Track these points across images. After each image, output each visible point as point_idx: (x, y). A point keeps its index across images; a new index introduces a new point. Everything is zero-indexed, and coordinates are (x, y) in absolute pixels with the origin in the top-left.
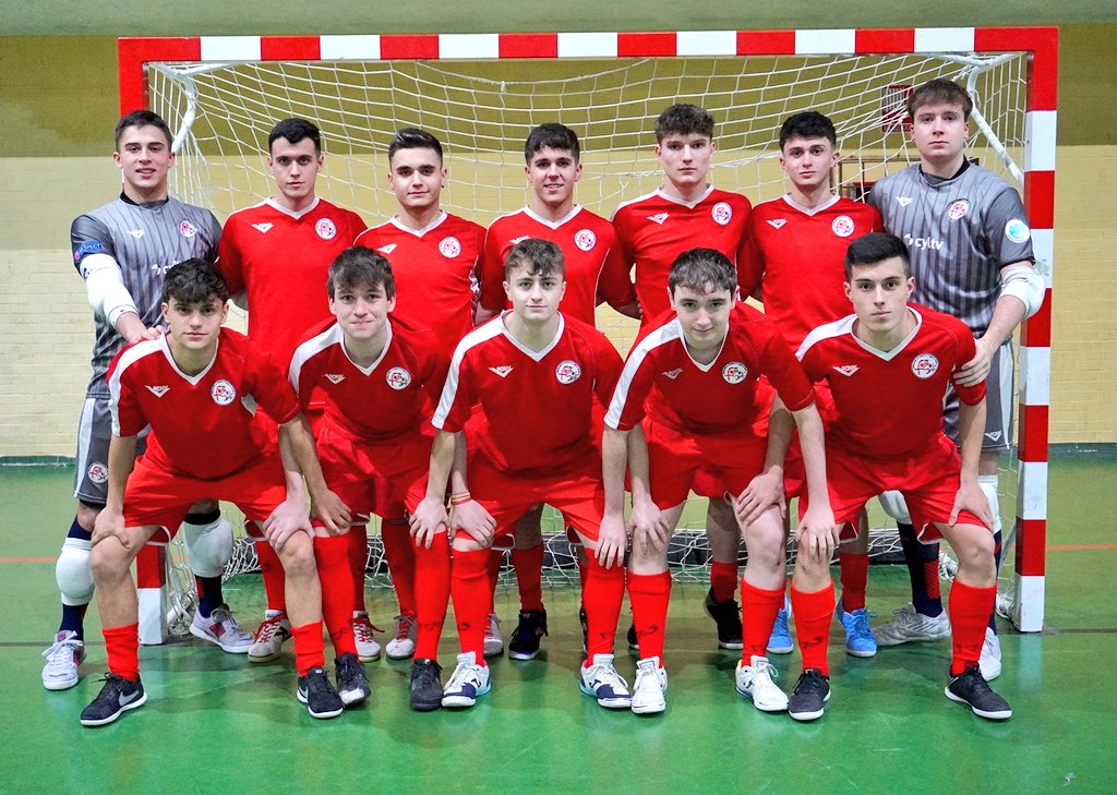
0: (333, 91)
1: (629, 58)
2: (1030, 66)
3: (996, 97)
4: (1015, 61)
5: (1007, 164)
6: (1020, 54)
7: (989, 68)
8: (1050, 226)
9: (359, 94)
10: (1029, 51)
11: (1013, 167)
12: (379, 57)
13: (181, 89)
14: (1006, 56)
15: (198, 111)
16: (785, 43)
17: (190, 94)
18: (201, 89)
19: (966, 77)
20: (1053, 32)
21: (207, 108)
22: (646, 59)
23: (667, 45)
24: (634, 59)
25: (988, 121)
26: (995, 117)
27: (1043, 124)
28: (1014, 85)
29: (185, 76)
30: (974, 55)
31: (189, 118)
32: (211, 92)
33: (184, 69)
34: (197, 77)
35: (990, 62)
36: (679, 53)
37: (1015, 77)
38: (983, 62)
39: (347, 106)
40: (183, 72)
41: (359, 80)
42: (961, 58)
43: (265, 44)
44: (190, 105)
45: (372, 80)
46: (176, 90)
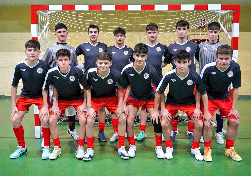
0: (78, 18)
1: (144, 11)
2: (233, 13)
3: (225, 20)
4: (230, 12)
5: (228, 35)
6: (231, 11)
7: (224, 14)
8: (237, 49)
9: (84, 19)
10: (234, 10)
11: (229, 36)
12: (88, 10)
13: (46, 17)
14: (228, 11)
15: (50, 22)
16: (179, 8)
17: (48, 18)
18: (50, 17)
19: (219, 16)
20: (239, 6)
21: (51, 21)
22: (148, 11)
23: (152, 8)
24: (145, 11)
25: (223, 26)
26: (225, 25)
27: (236, 26)
28: (229, 17)
29: (47, 14)
30: (221, 11)
31: (48, 23)
32: (52, 18)
33: (46, 12)
34: (49, 14)
35: (224, 12)
36: (155, 10)
37: (230, 15)
38: (222, 13)
39: (82, 21)
40: (46, 13)
41: (84, 15)
42: (218, 12)
43: (63, 7)
44: (48, 21)
45: (87, 15)
46: (45, 17)
